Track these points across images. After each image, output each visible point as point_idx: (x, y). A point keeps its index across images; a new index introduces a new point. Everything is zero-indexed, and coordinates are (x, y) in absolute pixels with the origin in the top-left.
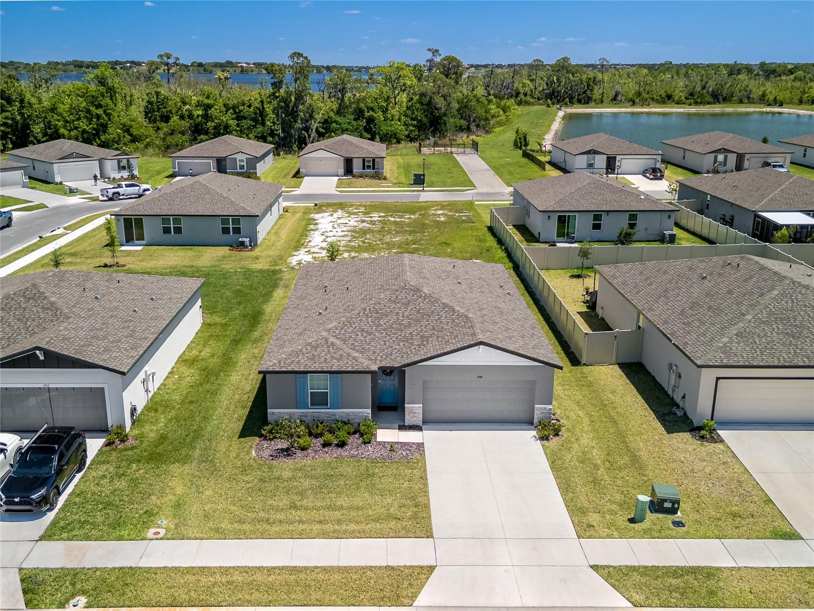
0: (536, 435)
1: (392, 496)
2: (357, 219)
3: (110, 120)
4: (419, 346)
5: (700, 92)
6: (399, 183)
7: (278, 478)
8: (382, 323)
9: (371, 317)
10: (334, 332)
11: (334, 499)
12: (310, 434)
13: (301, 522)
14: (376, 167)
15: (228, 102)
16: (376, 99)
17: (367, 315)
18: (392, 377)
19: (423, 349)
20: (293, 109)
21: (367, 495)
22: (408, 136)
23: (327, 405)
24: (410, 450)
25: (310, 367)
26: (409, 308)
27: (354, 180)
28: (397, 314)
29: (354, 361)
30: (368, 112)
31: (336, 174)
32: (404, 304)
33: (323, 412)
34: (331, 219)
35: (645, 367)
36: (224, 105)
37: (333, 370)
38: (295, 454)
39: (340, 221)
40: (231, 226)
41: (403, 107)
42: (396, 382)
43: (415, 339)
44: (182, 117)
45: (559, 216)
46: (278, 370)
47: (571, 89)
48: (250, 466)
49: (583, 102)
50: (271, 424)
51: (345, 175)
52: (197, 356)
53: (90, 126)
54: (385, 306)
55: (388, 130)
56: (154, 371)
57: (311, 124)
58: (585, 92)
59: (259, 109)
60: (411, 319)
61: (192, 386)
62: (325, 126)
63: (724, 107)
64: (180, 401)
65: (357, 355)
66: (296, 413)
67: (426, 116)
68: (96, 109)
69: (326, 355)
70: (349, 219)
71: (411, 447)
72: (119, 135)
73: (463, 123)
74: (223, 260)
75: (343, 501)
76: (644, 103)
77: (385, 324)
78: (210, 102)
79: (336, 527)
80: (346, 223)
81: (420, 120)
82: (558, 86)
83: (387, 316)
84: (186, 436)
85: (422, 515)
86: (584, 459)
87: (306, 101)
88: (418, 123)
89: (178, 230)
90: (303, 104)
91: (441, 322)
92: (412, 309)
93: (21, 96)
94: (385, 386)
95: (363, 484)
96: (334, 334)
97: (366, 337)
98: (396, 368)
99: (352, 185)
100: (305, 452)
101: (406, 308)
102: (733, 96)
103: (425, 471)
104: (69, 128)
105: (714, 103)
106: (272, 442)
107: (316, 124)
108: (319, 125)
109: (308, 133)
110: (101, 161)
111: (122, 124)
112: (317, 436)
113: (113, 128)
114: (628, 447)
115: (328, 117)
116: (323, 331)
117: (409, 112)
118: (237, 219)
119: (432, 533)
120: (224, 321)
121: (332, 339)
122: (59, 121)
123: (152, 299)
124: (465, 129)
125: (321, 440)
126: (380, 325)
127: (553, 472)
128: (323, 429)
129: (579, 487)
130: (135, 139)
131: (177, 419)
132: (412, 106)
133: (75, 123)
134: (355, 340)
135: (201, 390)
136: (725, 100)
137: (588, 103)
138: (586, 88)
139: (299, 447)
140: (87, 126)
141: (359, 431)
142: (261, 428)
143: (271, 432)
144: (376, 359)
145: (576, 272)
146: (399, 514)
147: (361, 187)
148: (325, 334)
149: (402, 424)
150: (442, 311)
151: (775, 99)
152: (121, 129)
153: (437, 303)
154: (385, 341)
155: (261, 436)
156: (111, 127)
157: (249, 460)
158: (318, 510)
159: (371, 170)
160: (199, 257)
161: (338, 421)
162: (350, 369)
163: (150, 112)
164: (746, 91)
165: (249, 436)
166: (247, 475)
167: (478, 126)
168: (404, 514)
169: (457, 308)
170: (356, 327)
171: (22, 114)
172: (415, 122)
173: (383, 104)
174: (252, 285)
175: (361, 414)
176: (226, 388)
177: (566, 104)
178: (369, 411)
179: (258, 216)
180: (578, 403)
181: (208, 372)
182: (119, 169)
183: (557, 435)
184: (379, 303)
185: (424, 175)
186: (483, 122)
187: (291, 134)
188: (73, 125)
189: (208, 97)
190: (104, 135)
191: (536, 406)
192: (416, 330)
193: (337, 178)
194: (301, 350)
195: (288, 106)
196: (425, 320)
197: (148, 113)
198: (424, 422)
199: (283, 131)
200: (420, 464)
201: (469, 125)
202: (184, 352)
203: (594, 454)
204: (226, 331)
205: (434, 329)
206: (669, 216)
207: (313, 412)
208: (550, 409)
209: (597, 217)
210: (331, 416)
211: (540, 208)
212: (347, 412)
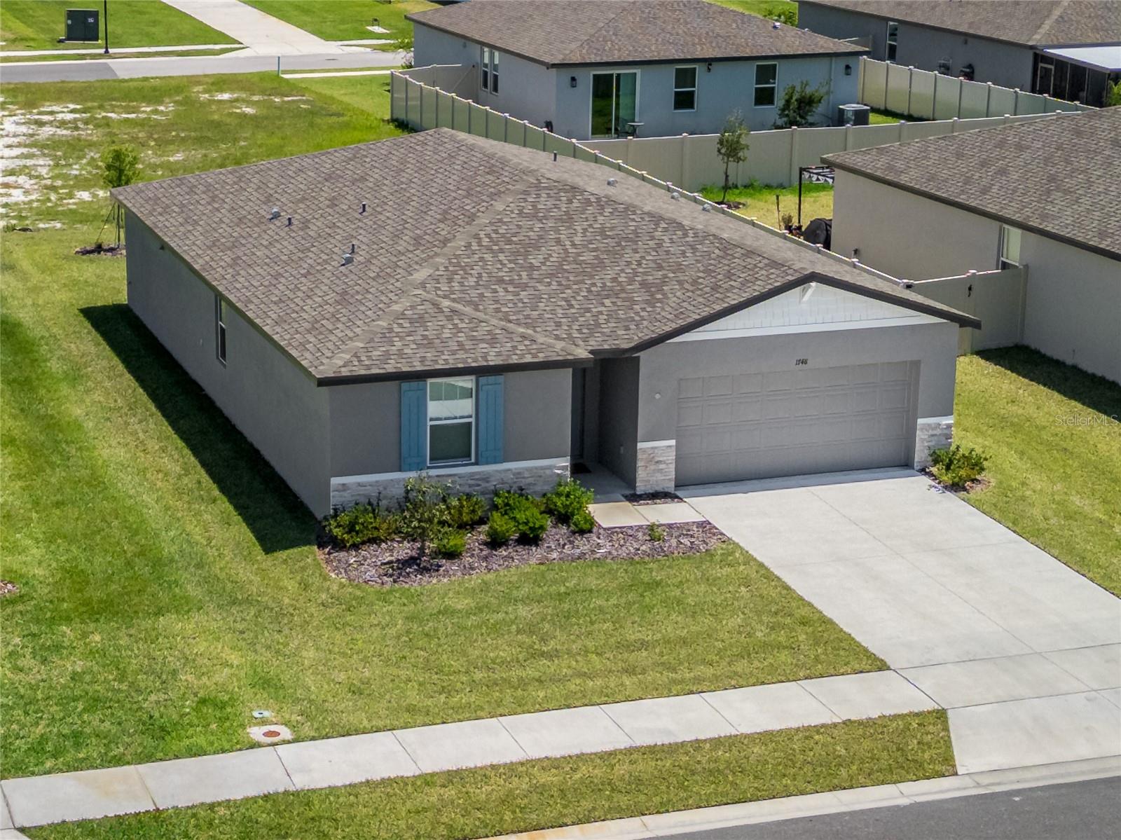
0: (932, 483)
1: (736, 614)
2: (15, 119)
4: (649, 303)
6: (24, 40)
8: (535, 262)
9: (501, 251)
10: (438, 288)
11: (615, 633)
17: (490, 248)
19: (664, 308)
21: (678, 618)
23: (469, 455)
24: (691, 536)
26: (579, 229)
28: (558, 241)
29: (528, 343)
32: (561, 220)
33: (460, 474)
35: (1038, 352)
43: (633, 291)
45: (594, 75)
54: (519, 226)
60: (595, 250)
65: (523, 330)
66: (398, 481)
69: (455, 335)
71: (688, 530)
75: (638, 634)
77: (543, 263)
83: (536, 248)
85: (833, 637)
91: (668, 253)
95: (652, 601)
96: (441, 293)
97: (517, 293)
101: (569, 228)
116: (411, 288)
121: (445, 303)
125: (481, 534)
126: (532, 268)
128: (474, 512)
134: (497, 302)
139: (441, 553)
143: (351, 529)
144: (571, 336)
146: (782, 640)
148: (420, 292)
149: (631, 492)
150: (655, 229)
153: (634, 213)
154: (566, 300)
162: (530, 359)
168: (792, 639)
169: (686, 222)
170: (480, 274)
175: (548, 472)
178: (565, 462)
183: (976, 480)
184: (502, 221)
191: (920, 421)
192: (622, 271)
196: (629, 251)
198: (677, 486)
205: (660, 267)
206: (848, 67)
207: (438, 476)
208: (949, 426)
209: (685, 77)
210: (480, 482)
211: (548, 59)
212: (516, 469)
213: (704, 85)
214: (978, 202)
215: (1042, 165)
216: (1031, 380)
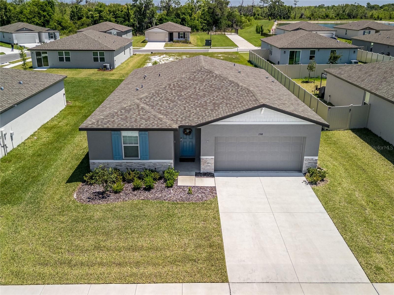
0: (305, 180)
1: (189, 236)
2: (174, 58)
3: (50, 18)
4: (212, 110)
5: (342, 13)
6: (198, 45)
7: (90, 219)
8: (183, 94)
9: (175, 90)
10: (145, 100)
11: (136, 239)
12: (124, 180)
13: (101, 264)
14: (185, 37)
15: (111, 9)
16: (186, 9)
17: (171, 89)
18: (191, 136)
19: (215, 112)
20: (143, 12)
21: (166, 235)
22: (202, 29)
23: (138, 157)
24: (204, 193)
25: (122, 125)
26: (204, 84)
27: (174, 43)
28: (195, 88)
29: (159, 121)
30: (182, 15)
31: (164, 41)
32: (200, 81)
33: (134, 162)
34: (160, 58)
35: (371, 131)
36: (109, 11)
37: (141, 127)
38: (108, 196)
39: (163, 59)
40: (99, 57)
41: (200, 14)
42: (194, 141)
43: (209, 106)
44: (88, 17)
45: (290, 51)
46: (95, 127)
47: (280, 12)
48: (69, 207)
49: (286, 18)
50: (92, 172)
51: (169, 41)
52: (56, 125)
53: (40, 21)
54: (186, 82)
55: (192, 24)
56: (12, 132)
57: (153, 20)
58: (287, 14)
59: (127, 13)
60: (205, 91)
61: (45, 144)
62: (160, 22)
63: (353, 21)
64: (32, 155)
65: (162, 117)
66: (113, 163)
67: (211, 19)
68: (43, 12)
69: (137, 116)
70: (169, 58)
71: (205, 190)
72: (55, 26)
73: (230, 23)
74: (92, 75)
75: (143, 242)
76: (315, 19)
77: (185, 95)
78: (102, 9)
79: (135, 270)
80: (168, 60)
81: (208, 21)
82: (274, 11)
83: (187, 89)
84: (26, 181)
85: (217, 256)
86: (351, 201)
87: (150, 8)
88: (207, 22)
89: (68, 59)
90: (149, 9)
91: (229, 94)
92: (206, 85)
93: (5, 6)
94: (185, 143)
95: (164, 224)
96: (145, 102)
97: (170, 104)
98: (193, 127)
99: (173, 46)
100: (117, 195)
101: (201, 84)
102: (357, 16)
103: (218, 211)
104: (29, 22)
105: (349, 19)
106: (93, 186)
107: (156, 21)
108: (157, 21)
109: (151, 25)
110: (40, 33)
111: (57, 21)
112: (129, 181)
113: (52, 23)
114: (382, 189)
115: (162, 17)
116: (136, 100)
117: (203, 17)
118: (102, 52)
119: (227, 277)
120: (82, 105)
121: (142, 105)
122: (24, 18)
123: (20, 83)
124: (230, 26)
125: (132, 185)
126: (181, 96)
127: (327, 212)
128: (134, 176)
129: (355, 226)
130: (64, 28)
131: (23, 168)
132: (204, 13)
133: (32, 19)
134: (161, 106)
135: (50, 147)
136: (354, 17)
137: (288, 19)
138: (287, 12)
139: (113, 191)
140: (39, 21)
141: (164, 177)
142: (84, 174)
143: (91, 178)
144: (177, 120)
145: (304, 80)
146: (194, 255)
147: (177, 47)
148: (138, 101)
149: (198, 172)
150: (229, 86)
151: (378, 17)
152: (57, 23)
153: (225, 80)
154: (185, 107)
155: (84, 181)
156: (51, 22)
157: (69, 202)
158: (120, 251)
159: (183, 39)
160: (78, 74)
161: (146, 169)
162: (155, 127)
163: (73, 16)
164: (364, 13)
165: (74, 182)
166: (63, 216)
167: (237, 25)
168: (199, 255)
169: (241, 84)
170: (162, 97)
171: (6, 16)
173: (190, 11)
174: (105, 87)
175: (165, 164)
176: (69, 146)
177: (278, 19)
178: (172, 161)
179: (114, 51)
180: (331, 156)
181: (60, 135)
182: (49, 37)
183: (323, 180)
184: (181, 81)
185: (211, 40)
186: (239, 23)
187: (143, 25)
188: (32, 21)
189: (100, 7)
190: (48, 26)
191: (305, 157)
192: (210, 99)
193: (165, 43)
194: (117, 113)
195: (141, 10)
196: (216, 92)
197: (72, 17)
198: (216, 170)
199: (139, 23)
200: (213, 205)
201: (232, 24)
202: (48, 122)
203: (357, 196)
204: (81, 110)
205: (223, 98)
206: (354, 51)
207: (126, 162)
208: (316, 160)
209: (313, 52)
210: (141, 165)
211: (279, 47)
212: (154, 162)
213: (317, 54)
214: (359, 84)
215: (383, 74)
216: (364, 141)
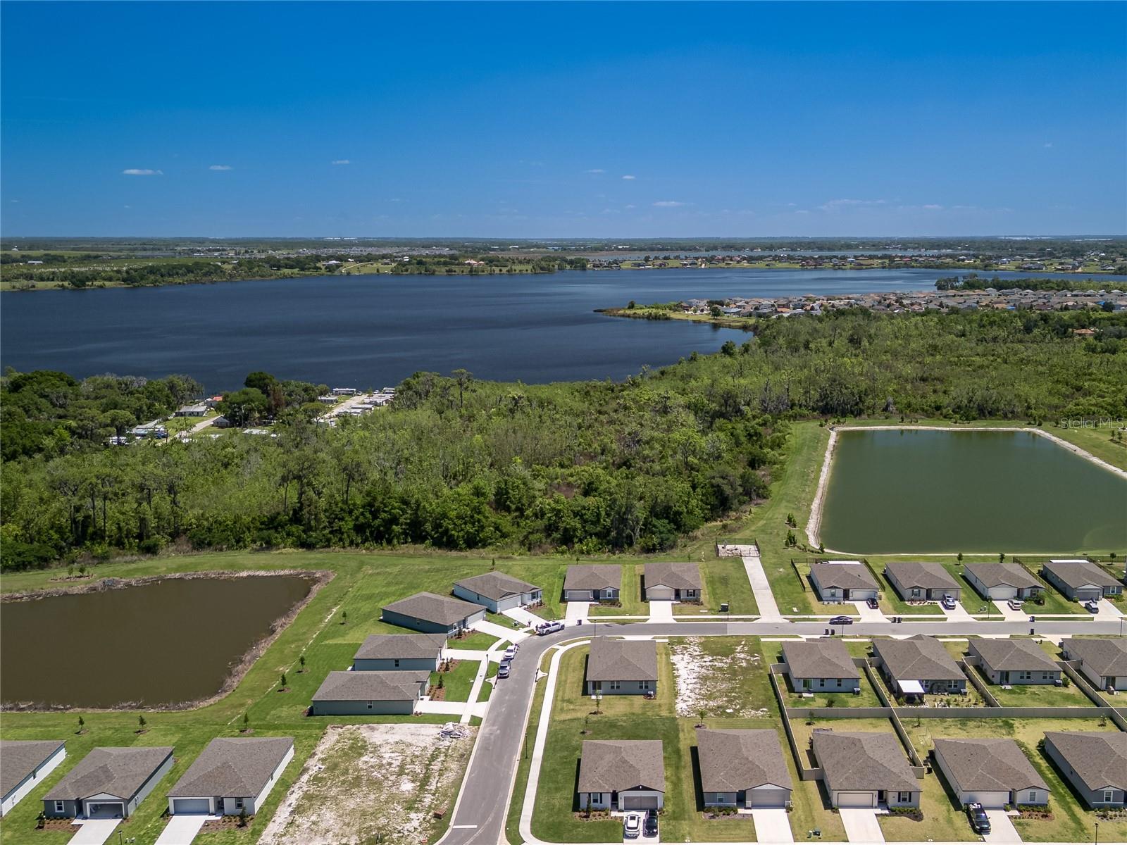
0: (785, 810)
1: (745, 830)
6: (712, 609)
7: (712, 825)
12: (719, 811)
14: (696, 595)
19: (751, 785)
21: (738, 830)
23: (723, 802)
24: (749, 816)
25: (718, 791)
27: (682, 605)
29: (730, 789)
31: (669, 597)
34: (684, 663)
37: (724, 791)
38: (715, 817)
40: (644, 685)
42: (743, 795)
50: (706, 808)
51: (675, 599)
58: (857, 404)
80: (693, 669)
82: (831, 400)
84: (680, 811)
85: (754, 835)
94: (740, 796)
95: (737, 827)
98: (743, 791)
99: (683, 612)
100: (718, 817)
106: (707, 813)
125: (722, 813)
127: (789, 822)
128: (723, 809)
129: (796, 828)
136: (991, 414)
141: (733, 810)
144: (737, 788)
146: (748, 835)
147: (688, 615)
149: (746, 807)
157: (701, 819)
159: (693, 597)
161: (727, 807)
164: (1010, 405)
165: (699, 811)
166: (703, 824)
172: (709, 507)
175: (733, 805)
178: (736, 803)
183: (791, 810)
191: (786, 800)
193: (671, 602)
198: (752, 807)
200: (752, 821)
203: (802, 817)
